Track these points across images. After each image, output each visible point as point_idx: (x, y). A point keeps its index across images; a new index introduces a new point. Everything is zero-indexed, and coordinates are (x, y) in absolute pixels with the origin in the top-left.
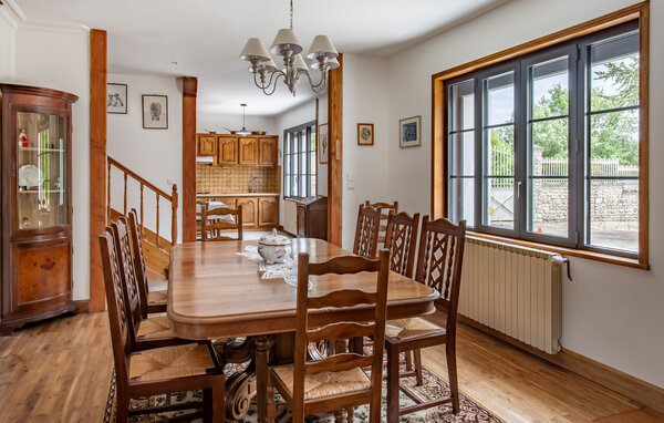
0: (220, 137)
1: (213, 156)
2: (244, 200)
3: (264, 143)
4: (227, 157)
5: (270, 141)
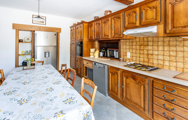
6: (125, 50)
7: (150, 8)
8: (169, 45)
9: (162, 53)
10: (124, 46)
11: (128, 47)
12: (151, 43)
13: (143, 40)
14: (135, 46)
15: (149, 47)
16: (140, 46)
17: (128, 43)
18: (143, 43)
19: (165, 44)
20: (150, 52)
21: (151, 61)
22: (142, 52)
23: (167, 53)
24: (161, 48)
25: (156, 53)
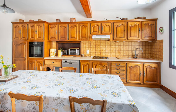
0: (114, 22)
1: (110, 34)
2: (133, 65)
3: (146, 25)
4: (119, 35)
5: (150, 23)
6: (85, 48)
7: (107, 25)
8: (110, 45)
9: (107, 49)
10: (84, 46)
11: (87, 46)
12: (102, 44)
13: (98, 42)
14: (92, 46)
15: (101, 46)
16: (96, 45)
17: (87, 44)
18: (97, 44)
19: (109, 45)
20: (101, 49)
21: (102, 54)
22: (97, 49)
23: (109, 49)
24: (107, 47)
25: (104, 49)
